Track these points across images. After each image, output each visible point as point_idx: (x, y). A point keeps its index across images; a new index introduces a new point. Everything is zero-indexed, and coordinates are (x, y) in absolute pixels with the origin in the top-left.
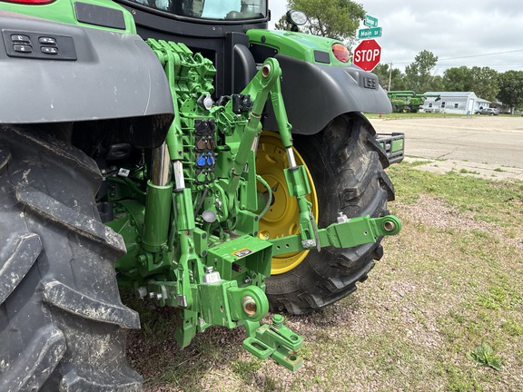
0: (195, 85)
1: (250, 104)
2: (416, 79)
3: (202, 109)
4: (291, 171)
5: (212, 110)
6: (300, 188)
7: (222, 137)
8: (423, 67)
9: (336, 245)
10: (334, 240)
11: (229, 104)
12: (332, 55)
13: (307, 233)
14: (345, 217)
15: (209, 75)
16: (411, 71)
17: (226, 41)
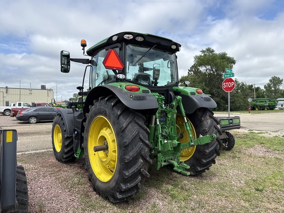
0: (160, 102)
1: (173, 106)
2: (271, 92)
3: (162, 107)
4: (186, 123)
5: (164, 108)
6: (188, 128)
7: (166, 114)
8: (275, 85)
9: (200, 144)
10: (199, 142)
11: (168, 106)
12: (196, 93)
13: (191, 141)
14: (202, 136)
15: (163, 100)
16: (268, 87)
17: (167, 91)
